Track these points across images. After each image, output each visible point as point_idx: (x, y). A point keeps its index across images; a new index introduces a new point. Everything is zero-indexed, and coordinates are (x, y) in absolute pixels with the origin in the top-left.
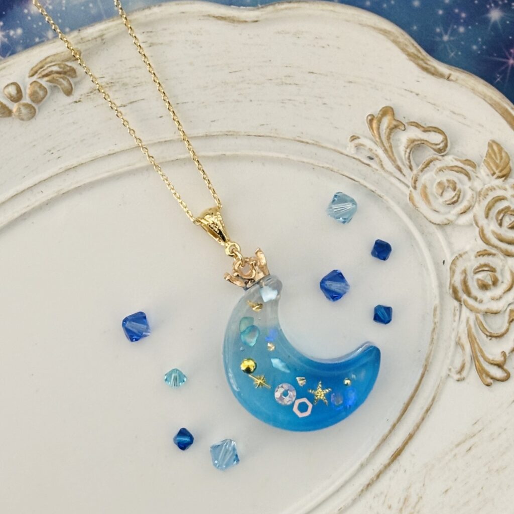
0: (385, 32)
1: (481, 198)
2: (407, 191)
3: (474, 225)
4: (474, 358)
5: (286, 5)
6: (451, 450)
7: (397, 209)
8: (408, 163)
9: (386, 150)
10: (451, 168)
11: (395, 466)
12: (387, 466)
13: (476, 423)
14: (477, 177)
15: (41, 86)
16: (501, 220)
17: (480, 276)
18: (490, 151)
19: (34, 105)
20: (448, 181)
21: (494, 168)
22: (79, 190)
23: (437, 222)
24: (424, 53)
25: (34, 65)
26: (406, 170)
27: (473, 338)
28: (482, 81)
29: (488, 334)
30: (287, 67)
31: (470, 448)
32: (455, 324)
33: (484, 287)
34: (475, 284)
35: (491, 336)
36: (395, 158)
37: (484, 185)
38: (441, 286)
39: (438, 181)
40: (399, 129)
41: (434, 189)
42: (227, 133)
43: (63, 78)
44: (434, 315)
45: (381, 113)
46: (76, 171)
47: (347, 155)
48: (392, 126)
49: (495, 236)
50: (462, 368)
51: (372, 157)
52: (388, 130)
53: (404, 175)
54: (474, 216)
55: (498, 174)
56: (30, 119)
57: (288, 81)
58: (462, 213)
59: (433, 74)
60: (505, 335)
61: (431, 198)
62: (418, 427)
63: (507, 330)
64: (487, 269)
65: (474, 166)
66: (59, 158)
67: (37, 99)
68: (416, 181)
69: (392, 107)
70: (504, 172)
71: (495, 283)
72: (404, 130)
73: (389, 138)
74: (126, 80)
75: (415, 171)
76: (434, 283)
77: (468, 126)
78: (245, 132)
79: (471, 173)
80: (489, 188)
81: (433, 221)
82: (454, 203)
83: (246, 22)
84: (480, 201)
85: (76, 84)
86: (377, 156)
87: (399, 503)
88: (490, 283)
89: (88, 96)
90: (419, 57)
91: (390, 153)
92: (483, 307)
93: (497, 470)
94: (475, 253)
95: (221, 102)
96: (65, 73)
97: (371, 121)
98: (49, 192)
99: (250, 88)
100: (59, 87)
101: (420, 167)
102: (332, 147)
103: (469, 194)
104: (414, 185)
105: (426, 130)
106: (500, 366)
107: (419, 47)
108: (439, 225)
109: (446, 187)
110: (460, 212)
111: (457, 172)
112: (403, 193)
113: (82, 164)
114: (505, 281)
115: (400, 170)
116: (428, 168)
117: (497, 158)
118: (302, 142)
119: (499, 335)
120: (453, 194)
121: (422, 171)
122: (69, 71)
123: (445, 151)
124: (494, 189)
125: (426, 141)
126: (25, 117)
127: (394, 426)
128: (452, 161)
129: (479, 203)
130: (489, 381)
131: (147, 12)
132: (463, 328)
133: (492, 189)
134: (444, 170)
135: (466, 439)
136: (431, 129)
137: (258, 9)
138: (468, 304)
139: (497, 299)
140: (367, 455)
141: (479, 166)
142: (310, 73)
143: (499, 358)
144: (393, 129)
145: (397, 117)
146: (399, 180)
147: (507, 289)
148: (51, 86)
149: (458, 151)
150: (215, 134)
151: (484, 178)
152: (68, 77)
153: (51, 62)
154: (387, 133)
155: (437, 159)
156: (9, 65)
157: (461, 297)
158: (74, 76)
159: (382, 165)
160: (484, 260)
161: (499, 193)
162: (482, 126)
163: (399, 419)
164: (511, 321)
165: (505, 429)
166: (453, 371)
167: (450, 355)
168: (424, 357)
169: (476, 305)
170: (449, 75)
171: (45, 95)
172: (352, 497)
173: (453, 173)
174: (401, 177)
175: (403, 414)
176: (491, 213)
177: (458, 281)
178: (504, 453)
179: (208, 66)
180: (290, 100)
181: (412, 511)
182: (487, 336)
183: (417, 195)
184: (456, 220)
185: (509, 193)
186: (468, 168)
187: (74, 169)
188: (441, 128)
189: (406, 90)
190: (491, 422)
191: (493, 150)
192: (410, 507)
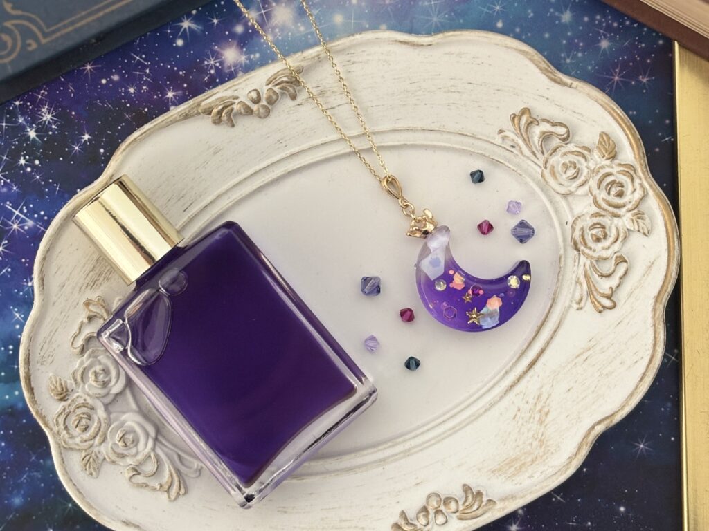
0: (524, 53)
1: (595, 174)
2: (539, 171)
3: (589, 194)
4: (589, 292)
5: (451, 33)
6: (573, 360)
7: (532, 184)
8: (540, 149)
9: (524, 140)
10: (572, 152)
11: (531, 372)
12: (525, 372)
13: (591, 340)
14: (592, 159)
15: (274, 92)
16: (609, 190)
17: (594, 232)
18: (601, 140)
19: (269, 106)
20: (570, 162)
21: (604, 152)
23: (563, 192)
24: (552, 68)
25: (270, 76)
26: (539, 155)
27: (589, 278)
28: (595, 88)
29: (600, 274)
30: (452, 79)
31: (587, 359)
32: (575, 268)
33: (598, 240)
34: (590, 238)
35: (602, 276)
36: (531, 146)
38: (564, 240)
39: (563, 162)
40: (534, 124)
41: (559, 169)
42: (408, 128)
43: (291, 87)
44: (560, 262)
45: (521, 112)
46: (298, 156)
47: (496, 145)
48: (529, 122)
49: (605, 202)
50: (581, 300)
51: (514, 145)
52: (526, 125)
53: (538, 158)
54: (589, 188)
55: (607, 156)
56: (265, 117)
57: (453, 89)
58: (580, 186)
59: (559, 83)
60: (612, 275)
61: (557, 175)
62: (548, 343)
63: (614, 272)
65: (589, 150)
66: (286, 146)
67: (271, 102)
68: (546, 162)
69: (529, 108)
70: (611, 155)
71: (605, 236)
72: (538, 125)
73: (526, 131)
75: (546, 156)
76: (560, 239)
77: (585, 121)
78: (421, 128)
79: (588, 157)
80: (600, 166)
81: (559, 192)
82: (574, 178)
83: (422, 45)
84: (593, 176)
85: (299, 91)
86: (518, 145)
87: (534, 399)
88: (601, 237)
89: (307, 101)
90: (548, 71)
91: (527, 142)
92: (596, 255)
93: (607, 374)
94: (590, 215)
95: (403, 105)
96: (292, 83)
97: (514, 118)
98: (279, 171)
99: (424, 95)
100: (287, 93)
101: (550, 152)
102: (485, 138)
103: (585, 171)
104: (545, 165)
105: (554, 125)
106: (609, 297)
107: (549, 64)
108: (563, 194)
109: (568, 167)
111: (577, 155)
112: (537, 172)
113: (302, 151)
114: (612, 235)
115: (535, 154)
116: (555, 153)
117: (606, 145)
118: (463, 135)
119: (608, 275)
120: (574, 171)
121: (551, 155)
122: (295, 81)
123: (568, 140)
124: (604, 167)
125: (555, 133)
126: (262, 116)
127: (530, 343)
128: (573, 147)
129: (593, 178)
130: (602, 309)
131: (351, 38)
132: (581, 270)
133: (602, 167)
134: (567, 154)
135: (584, 352)
136: (557, 124)
137: (432, 35)
138: (585, 253)
139: (606, 249)
140: (510, 364)
141: (593, 151)
142: (469, 83)
143: (608, 292)
144: (529, 124)
145: (534, 116)
146: (534, 162)
147: (614, 241)
148: (281, 93)
149: (577, 140)
150: (400, 129)
151: (597, 159)
152: (294, 86)
153: (281, 75)
154: (525, 127)
155: (562, 146)
156: (252, 77)
157: (580, 248)
158: (298, 85)
159: (521, 151)
160: (596, 220)
161: (608, 170)
162: (595, 122)
163: (534, 338)
164: (617, 264)
165: (612, 344)
166: (574, 302)
167: (571, 290)
168: (553, 292)
169: (591, 253)
170: (571, 84)
171: (277, 99)
172: (500, 395)
173: (574, 156)
174: (536, 160)
175: (536, 335)
176: (601, 186)
177: (578, 236)
178: (612, 362)
179: (395, 79)
180: (454, 104)
181: (544, 405)
182: (599, 276)
183: (547, 173)
184: (576, 191)
185: (615, 170)
186: (585, 152)
187: (297, 154)
188: (565, 123)
189: (539, 95)
190: (601, 339)
191: (603, 139)
192: (543, 401)
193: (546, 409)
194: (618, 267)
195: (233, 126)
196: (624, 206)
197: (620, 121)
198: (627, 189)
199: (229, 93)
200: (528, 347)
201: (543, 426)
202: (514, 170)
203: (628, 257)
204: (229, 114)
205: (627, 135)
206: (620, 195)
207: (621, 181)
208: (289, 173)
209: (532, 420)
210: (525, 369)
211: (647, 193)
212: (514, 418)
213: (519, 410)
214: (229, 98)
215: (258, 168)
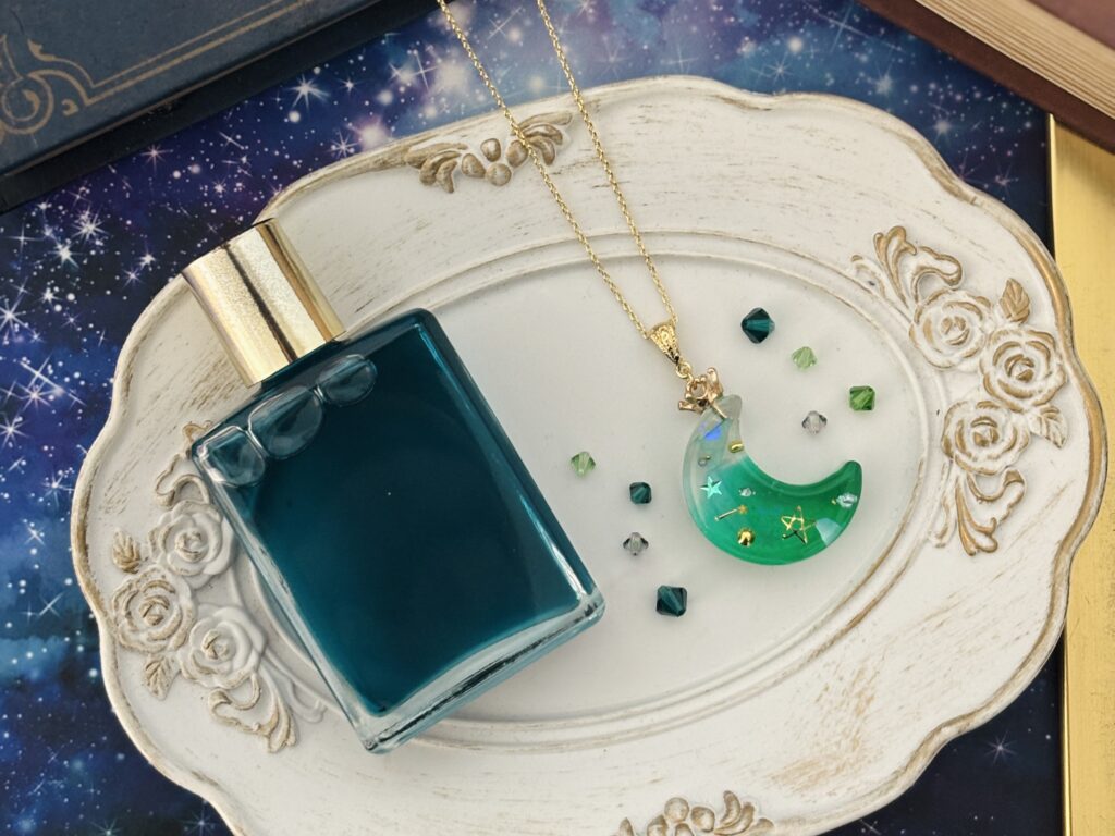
0: (909, 141)
1: (991, 342)
2: (907, 326)
3: (979, 372)
4: (959, 521)
5: (803, 96)
6: (919, 624)
7: (893, 345)
8: (913, 292)
9: (891, 276)
10: (962, 304)
11: (853, 634)
12: (844, 632)
13: (951, 597)
14: (990, 317)
17: (979, 430)
18: (1009, 291)
19: (510, 168)
20: (957, 318)
21: (1011, 310)
23: (939, 363)
24: (950, 171)
27: (961, 499)
29: (980, 497)
30: (793, 167)
31: (942, 624)
32: (943, 482)
33: (983, 443)
34: (972, 439)
35: (982, 499)
36: (900, 286)
37: (997, 327)
38: (931, 438)
39: (945, 317)
40: (910, 252)
41: (938, 327)
42: (715, 234)
43: (549, 143)
44: (919, 470)
45: (891, 232)
46: (542, 252)
47: (846, 277)
48: (902, 248)
49: (1002, 386)
50: (944, 533)
51: (874, 282)
52: (897, 252)
53: (907, 307)
54: (980, 363)
55: (1014, 316)
56: (502, 185)
57: (793, 183)
58: (967, 357)
59: (956, 195)
60: (998, 500)
61: (934, 335)
62: (885, 593)
64: (986, 422)
65: (988, 304)
66: (526, 234)
67: (515, 162)
68: (919, 314)
69: (905, 227)
70: (1022, 316)
71: (995, 439)
72: (915, 254)
73: (896, 262)
75: (920, 303)
76: (925, 436)
79: (985, 314)
80: (1002, 331)
81: (933, 362)
82: (959, 343)
83: (757, 108)
84: (989, 345)
85: (559, 152)
86: (880, 281)
87: (852, 675)
88: (989, 439)
89: (569, 169)
90: (942, 174)
91: (896, 280)
92: (977, 466)
93: (970, 652)
94: (977, 403)
95: (714, 197)
96: (551, 136)
97: (879, 239)
98: (509, 271)
99: (748, 186)
100: (541, 151)
101: (927, 299)
102: (830, 265)
103: (978, 335)
104: (916, 318)
105: (939, 258)
106: (988, 534)
107: (944, 163)
108: (939, 367)
109: (953, 325)
110: (965, 355)
111: (969, 309)
112: (903, 328)
114: (1006, 439)
115: (903, 300)
116: (935, 301)
117: (1014, 299)
118: (797, 254)
119: (992, 498)
120: (960, 333)
121: (928, 303)
122: (555, 135)
123: (957, 283)
124: (1007, 333)
125: (938, 270)
126: (498, 181)
127: (858, 589)
128: (964, 296)
129: (988, 348)
130: (975, 551)
132: (951, 486)
133: (1005, 333)
134: (953, 306)
135: (938, 613)
136: (945, 258)
137: (772, 96)
138: (960, 461)
139: (994, 459)
140: (823, 617)
141: (993, 305)
142: (819, 177)
143: (989, 525)
144: (901, 252)
145: (911, 241)
146: (900, 311)
147: (1007, 448)
149: (972, 286)
150: (702, 232)
151: (998, 320)
152: (554, 142)
153: (537, 122)
154: (895, 256)
156: (491, 119)
157: (953, 453)
158: (559, 142)
159: (883, 293)
160: (984, 412)
161: (1012, 338)
162: (1003, 262)
163: (865, 581)
164: (1008, 484)
165: (984, 607)
166: (933, 535)
167: (932, 516)
168: (903, 514)
169: (969, 462)
170: (975, 198)
171: (525, 158)
172: (801, 662)
173: (963, 310)
174: (904, 310)
175: (868, 577)
176: (999, 361)
177: (953, 432)
178: (980, 633)
179: (707, 154)
180: (791, 205)
181: (867, 686)
182: (978, 499)
183: (918, 331)
184: (960, 363)
185: (1025, 338)
186: (982, 306)
187: (541, 248)
188: (956, 258)
189: (922, 210)
190: (968, 596)
191: (1012, 290)
192: (865, 681)
193: (868, 693)
194: (1009, 488)
195: (451, 191)
196: (1031, 396)
197: (1041, 264)
198: (1038, 371)
199: (453, 139)
200: (853, 594)
201: (860, 718)
202: (868, 320)
203: (1026, 476)
204: (449, 170)
205: (1048, 287)
206: (1026, 378)
207: (1030, 357)
208: (525, 275)
209: (844, 707)
210: (844, 627)
211: (1069, 381)
212: (818, 701)
213: (827, 689)
214: (454, 146)
215: (480, 261)
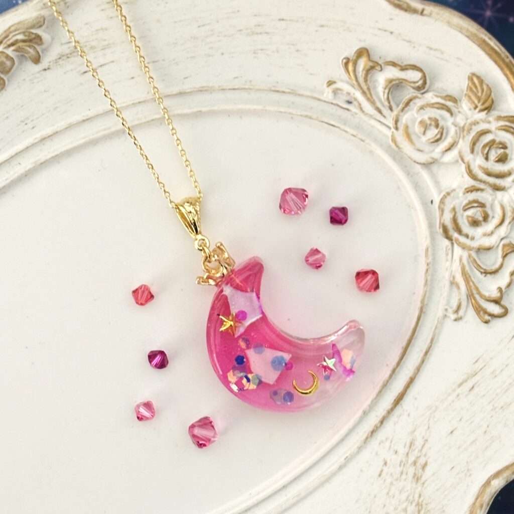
1: (465, 133)
2: (389, 133)
3: (460, 161)
4: (470, 297)
6: (454, 390)
7: (380, 152)
8: (386, 103)
9: (364, 93)
10: (432, 106)
11: (398, 411)
12: (390, 412)
13: (476, 361)
14: (459, 112)
15: (7, 57)
16: (487, 154)
17: (470, 212)
18: (470, 84)
19: (2, 77)
20: (430, 119)
21: (476, 102)
22: (56, 159)
23: (423, 161)
26: (386, 111)
27: (468, 276)
28: (456, 13)
29: (482, 271)
30: (256, 16)
31: (473, 387)
32: (448, 264)
33: (475, 223)
34: (466, 221)
35: (486, 273)
36: (374, 100)
37: (467, 119)
38: (431, 226)
39: (419, 119)
40: (376, 69)
41: (417, 129)
42: (201, 89)
43: (29, 46)
44: (426, 256)
45: (356, 54)
46: (52, 140)
47: (325, 101)
48: (368, 67)
49: (482, 171)
50: (459, 307)
51: (350, 101)
52: (364, 72)
53: (385, 117)
54: (460, 154)
55: (480, 107)
57: (258, 30)
58: (446, 151)
59: (406, 10)
60: (500, 271)
61: (413, 137)
62: (418, 369)
63: (501, 266)
65: (455, 100)
66: (33, 128)
67: (5, 70)
68: (396, 122)
69: (368, 47)
70: (486, 105)
71: (486, 218)
72: (381, 70)
73: (366, 80)
74: (94, 43)
75: (395, 112)
76: (424, 224)
77: (446, 60)
78: (219, 87)
79: (454, 109)
80: (472, 122)
81: (418, 161)
82: (437, 141)
84: (464, 136)
85: (43, 51)
86: (356, 99)
87: (405, 447)
88: (481, 219)
89: (56, 62)
91: (369, 95)
92: (475, 244)
93: (502, 407)
94: (463, 189)
95: (191, 57)
96: (30, 41)
97: (346, 65)
99: (219, 41)
100: (26, 55)
101: (401, 106)
102: (308, 93)
103: (453, 130)
104: (395, 126)
105: (403, 69)
106: (497, 302)
108: (424, 164)
109: (428, 125)
110: (444, 150)
111: (438, 108)
112: (384, 135)
113: (57, 132)
114: (496, 216)
115: (380, 112)
116: (408, 107)
117: (478, 92)
118: (278, 91)
119: (494, 271)
120: (436, 131)
121: (403, 110)
122: (35, 38)
123: (424, 88)
124: (478, 123)
125: (404, 80)
127: (394, 371)
128: (432, 98)
129: (463, 139)
130: (487, 318)
132: (456, 266)
133: (476, 123)
134: (425, 108)
135: (468, 378)
136: (407, 67)
138: (460, 243)
139: (489, 235)
140: (369, 402)
141: (460, 101)
142: (280, 20)
143: (495, 294)
144: (369, 71)
145: (376, 58)
146: (380, 122)
147: (499, 223)
148: (18, 56)
149: (438, 87)
150: (189, 90)
151: (467, 112)
152: (34, 45)
153: (15, 31)
154: (363, 75)
155: (417, 97)
157: (452, 236)
158: (40, 43)
159: (361, 109)
160: (472, 196)
161: (483, 126)
162: (461, 60)
163: (398, 364)
164: (505, 256)
165: (507, 365)
166: (450, 310)
167: (445, 295)
168: (420, 298)
169: (468, 242)
170: (423, 10)
171: (13, 65)
172: (358, 444)
173: (435, 110)
174: (382, 119)
176: (476, 148)
177: (449, 219)
179: (176, 22)
180: (262, 50)
181: (419, 454)
182: (482, 273)
183: (400, 136)
184: (441, 157)
185: (494, 126)
186: (450, 104)
188: (418, 65)
189: (380, 29)
190: (491, 359)
191: (474, 84)
192: (417, 450)
193: (422, 461)
194: (506, 259)
196: (509, 174)
198: (512, 151)
201: (419, 484)
202: (353, 135)
205: (506, 75)
206: (503, 159)
207: (503, 140)
209: (404, 476)
210: (389, 407)
212: (380, 475)
213: (385, 464)
